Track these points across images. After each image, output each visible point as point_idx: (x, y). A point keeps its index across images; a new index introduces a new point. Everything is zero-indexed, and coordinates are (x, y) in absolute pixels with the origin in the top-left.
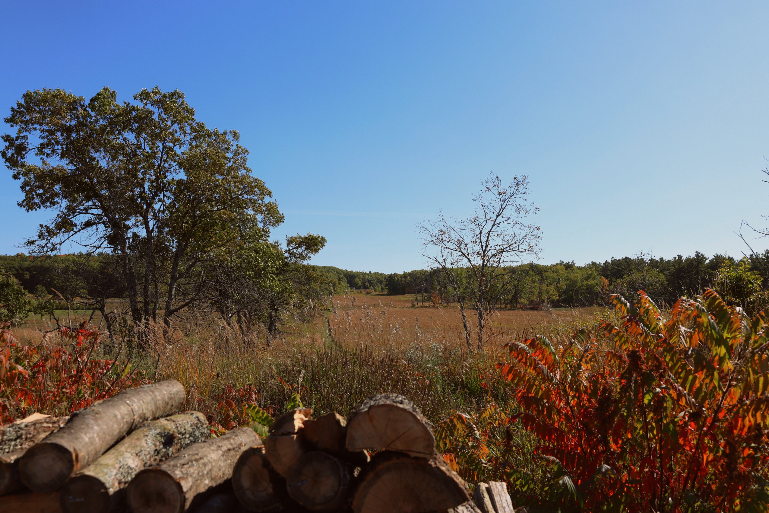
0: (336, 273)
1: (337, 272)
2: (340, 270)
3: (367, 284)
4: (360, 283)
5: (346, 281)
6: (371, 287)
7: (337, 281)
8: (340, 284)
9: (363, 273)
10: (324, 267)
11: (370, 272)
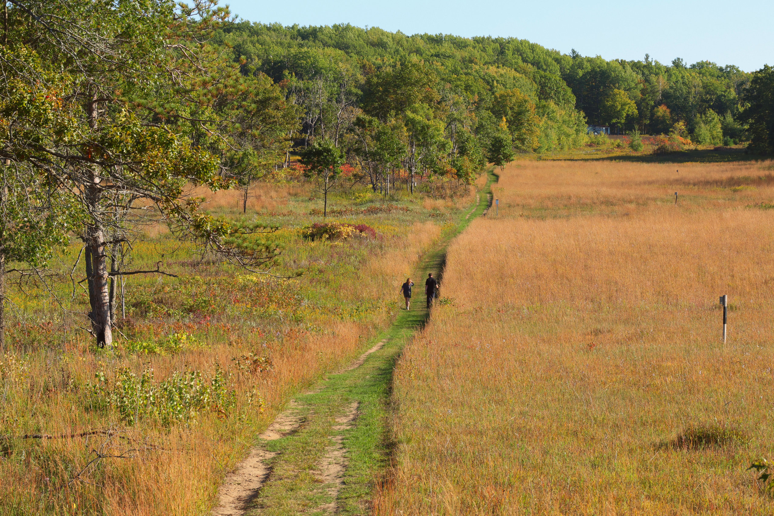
0: (530, 68)
1: (536, 64)
2: (548, 53)
3: (662, 111)
4: (632, 109)
5: (573, 100)
6: (681, 125)
7: (532, 99)
8: (542, 110)
9: (648, 66)
10: (478, 41)
11: (677, 64)
